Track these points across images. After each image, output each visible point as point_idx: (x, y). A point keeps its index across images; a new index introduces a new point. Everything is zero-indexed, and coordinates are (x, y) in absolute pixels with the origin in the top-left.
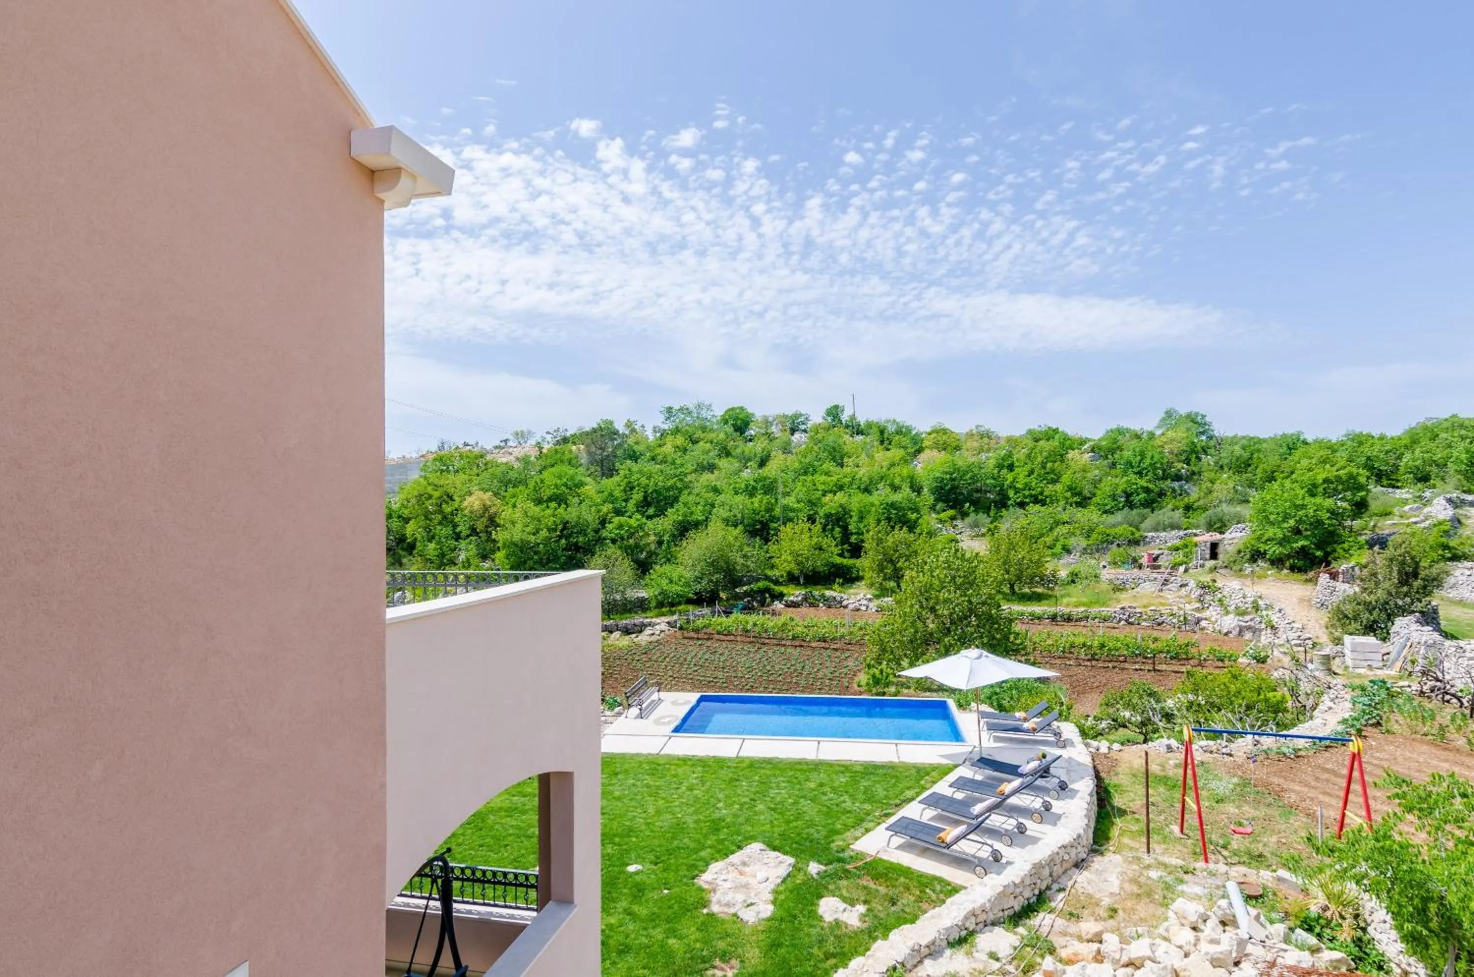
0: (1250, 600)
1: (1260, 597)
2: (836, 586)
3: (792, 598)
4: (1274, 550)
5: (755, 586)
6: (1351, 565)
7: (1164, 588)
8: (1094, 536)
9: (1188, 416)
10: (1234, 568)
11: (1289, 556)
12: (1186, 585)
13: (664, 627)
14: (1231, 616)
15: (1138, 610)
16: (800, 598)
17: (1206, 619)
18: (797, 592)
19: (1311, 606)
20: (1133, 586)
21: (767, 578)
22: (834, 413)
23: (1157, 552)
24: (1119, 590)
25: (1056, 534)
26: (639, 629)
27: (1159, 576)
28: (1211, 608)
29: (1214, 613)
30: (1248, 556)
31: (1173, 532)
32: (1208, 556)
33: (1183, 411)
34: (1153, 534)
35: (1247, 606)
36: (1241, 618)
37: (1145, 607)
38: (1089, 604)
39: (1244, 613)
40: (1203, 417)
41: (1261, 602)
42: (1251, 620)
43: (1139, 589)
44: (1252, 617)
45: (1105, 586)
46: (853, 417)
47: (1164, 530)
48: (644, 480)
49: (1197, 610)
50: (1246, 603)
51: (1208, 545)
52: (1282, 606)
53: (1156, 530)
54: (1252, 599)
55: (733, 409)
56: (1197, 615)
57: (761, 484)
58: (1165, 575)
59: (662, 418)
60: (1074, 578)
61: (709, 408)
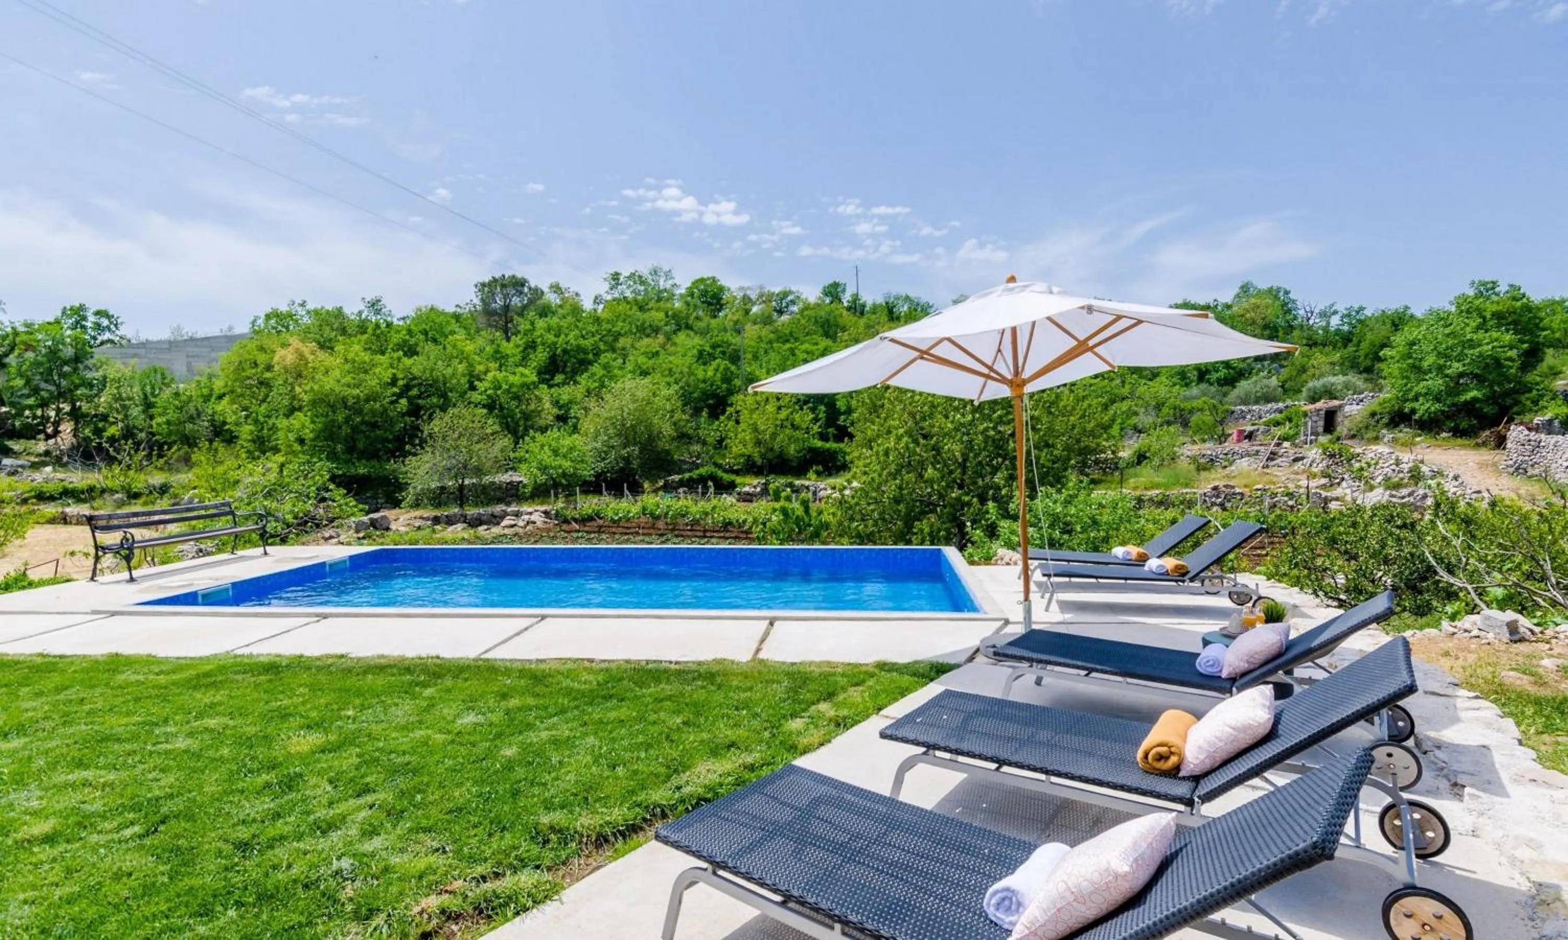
0: (1406, 467)
1: (1422, 462)
2: (812, 475)
3: (747, 489)
4: (1424, 408)
5: (695, 474)
6: (1547, 417)
7: (1272, 463)
8: (1165, 410)
9: (1270, 290)
10: (1366, 436)
11: (1448, 416)
12: (1302, 458)
13: (538, 518)
14: (1380, 490)
15: (1238, 490)
16: (758, 489)
17: (1337, 499)
18: (755, 482)
19: (1500, 473)
20: (1225, 464)
21: (716, 465)
22: (833, 291)
23: (1249, 428)
24: (1205, 469)
25: (1112, 412)
26: (495, 520)
27: (1262, 448)
28: (1344, 484)
29: (1348, 491)
30: (1385, 420)
31: (1270, 405)
32: (1321, 429)
33: (1263, 285)
34: (1243, 408)
35: (1401, 475)
36: (1394, 493)
37: (1246, 486)
38: (1166, 486)
39: (1397, 486)
40: (1287, 293)
41: (1424, 469)
42: (1410, 495)
43: (1233, 468)
44: (1410, 489)
45: (1184, 464)
46: (856, 297)
47: (1257, 402)
48: (550, 338)
49: (1323, 487)
50: (1401, 472)
51: (1323, 412)
52: (1457, 472)
53: (1245, 402)
54: (1411, 465)
55: (702, 280)
56: (1324, 494)
57: (719, 350)
58: (1272, 448)
59: (606, 286)
60: (1141, 458)
61: (668, 275)
